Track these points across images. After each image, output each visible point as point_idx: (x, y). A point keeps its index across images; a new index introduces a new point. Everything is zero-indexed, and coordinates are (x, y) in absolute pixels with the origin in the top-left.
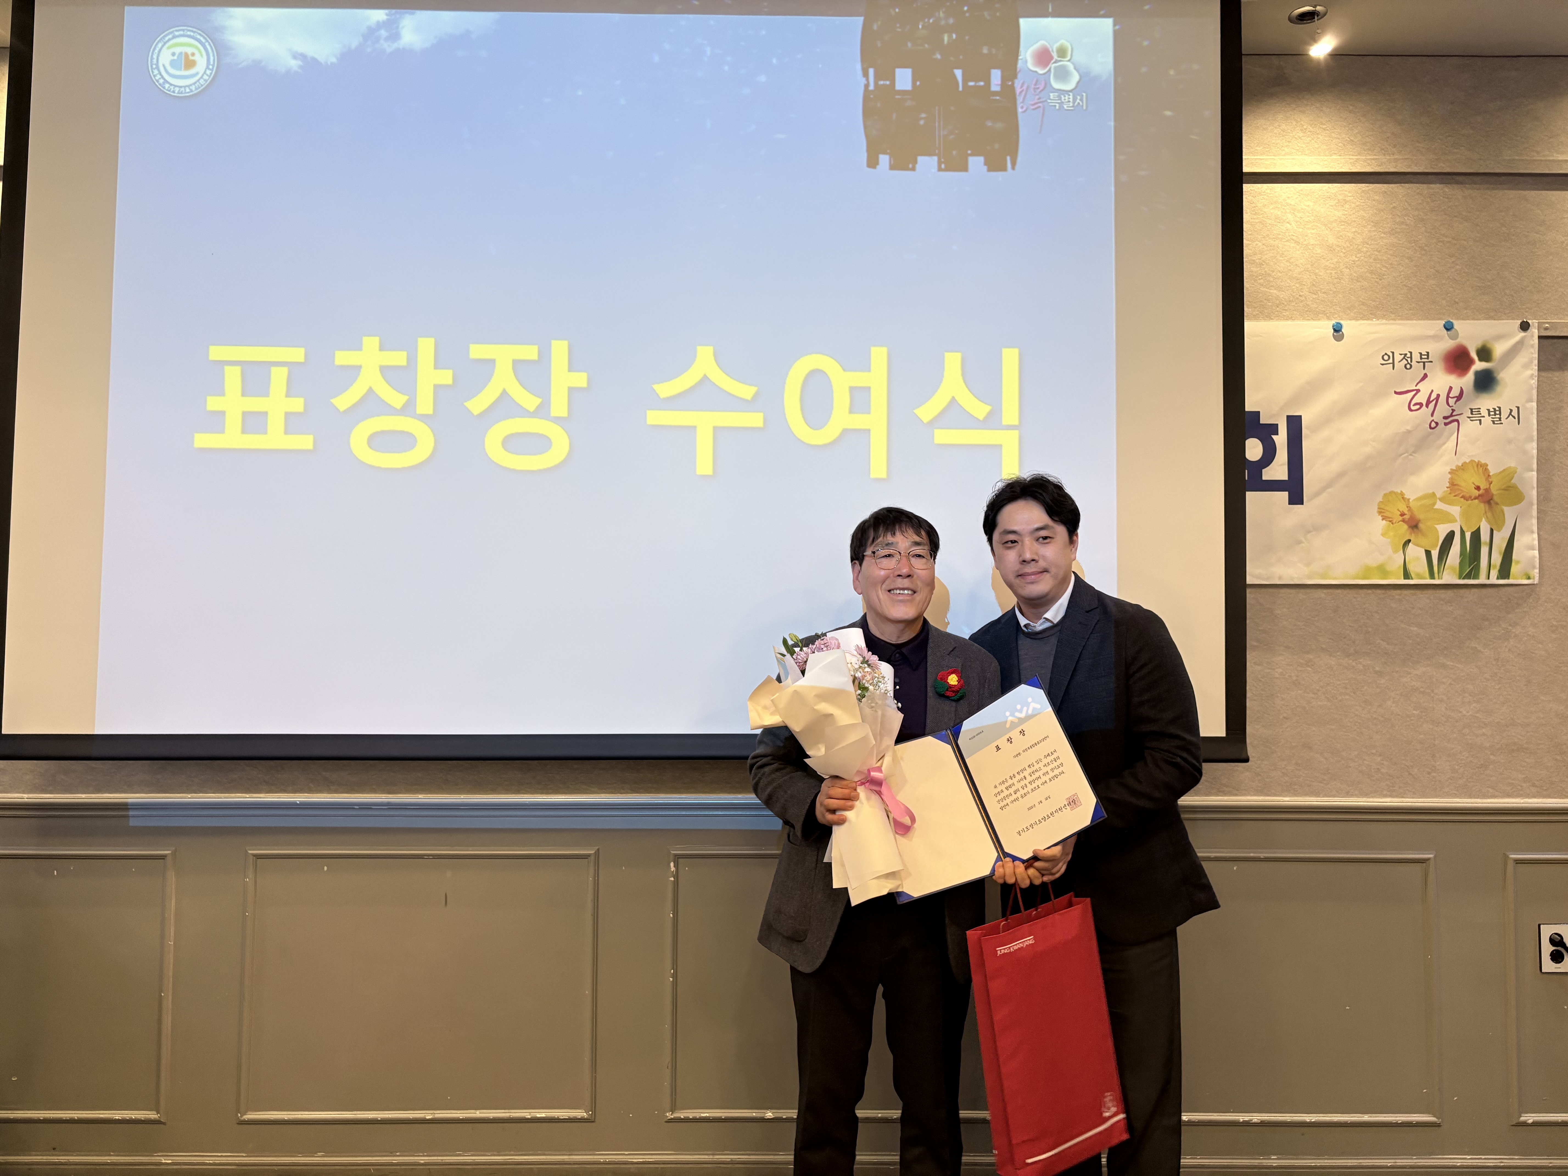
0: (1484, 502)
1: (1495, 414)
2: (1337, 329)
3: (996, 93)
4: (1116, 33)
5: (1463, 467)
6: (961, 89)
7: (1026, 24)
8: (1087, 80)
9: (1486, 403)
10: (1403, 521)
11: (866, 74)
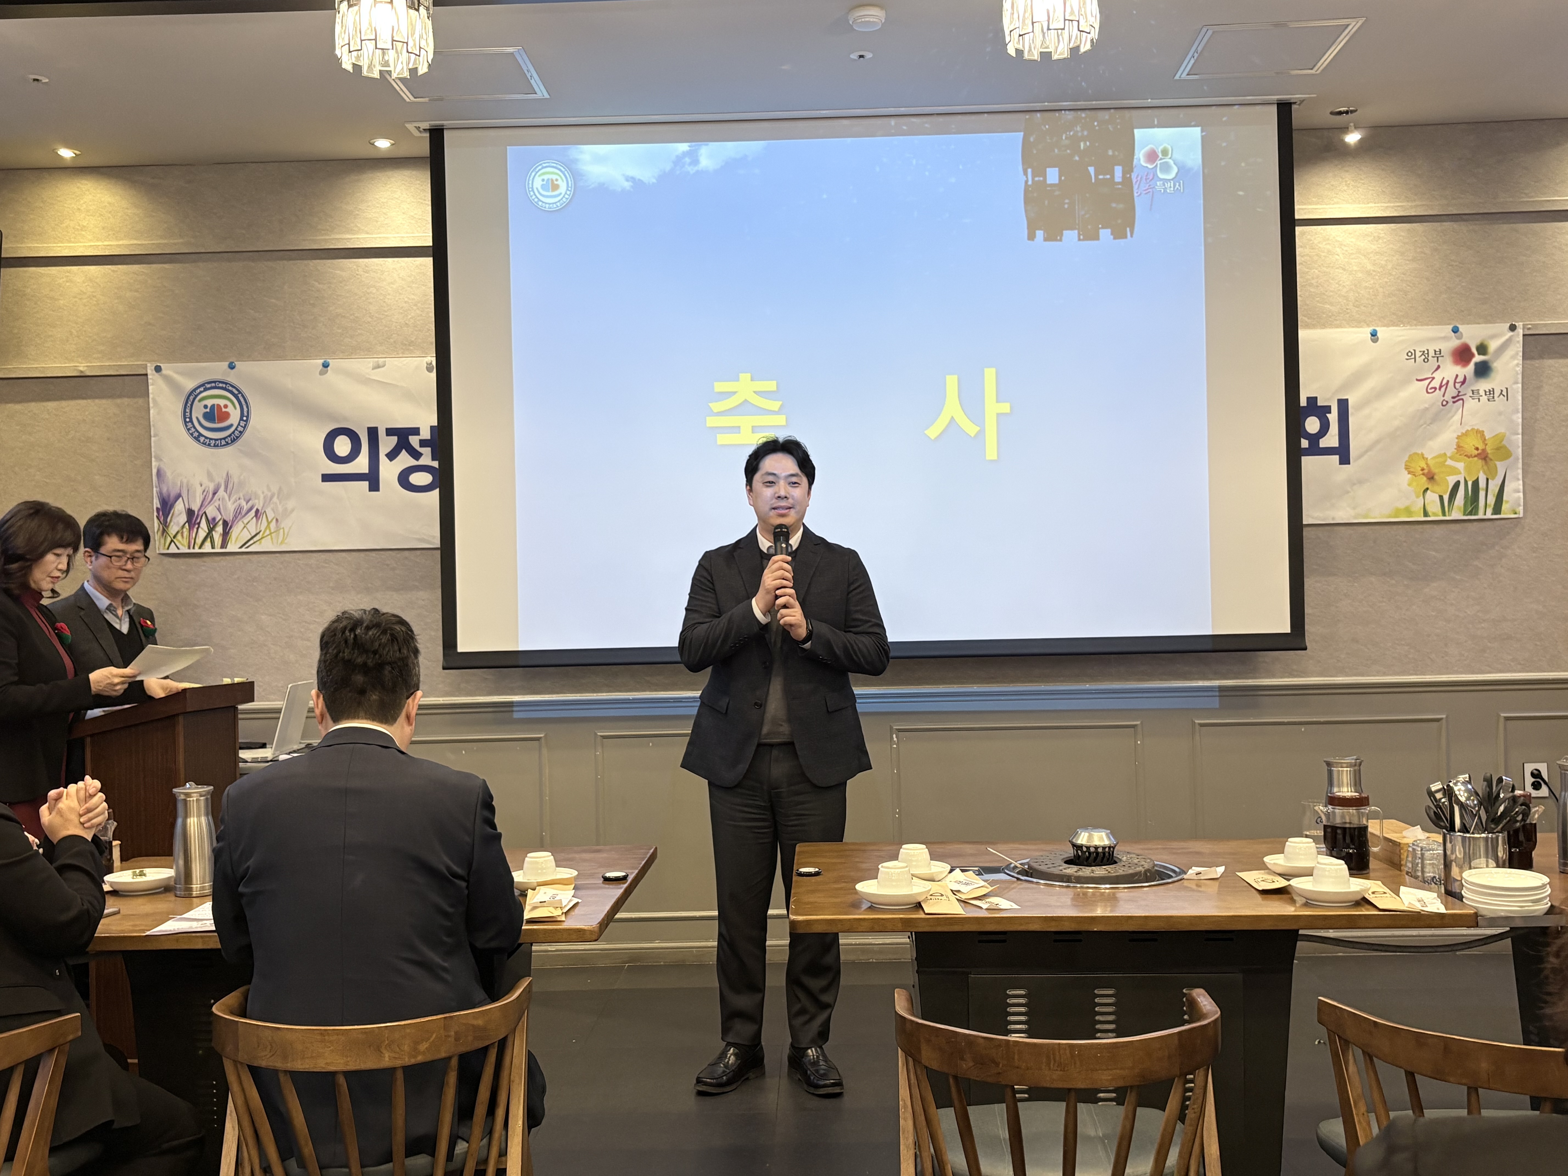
0: (1482, 459)
1: (1490, 394)
2: (1374, 334)
3: (1119, 183)
4: (1202, 137)
5: (1466, 434)
6: (1093, 181)
7: (1139, 134)
8: (1183, 170)
9: (1483, 385)
10: (1423, 474)
11: (1025, 173)
